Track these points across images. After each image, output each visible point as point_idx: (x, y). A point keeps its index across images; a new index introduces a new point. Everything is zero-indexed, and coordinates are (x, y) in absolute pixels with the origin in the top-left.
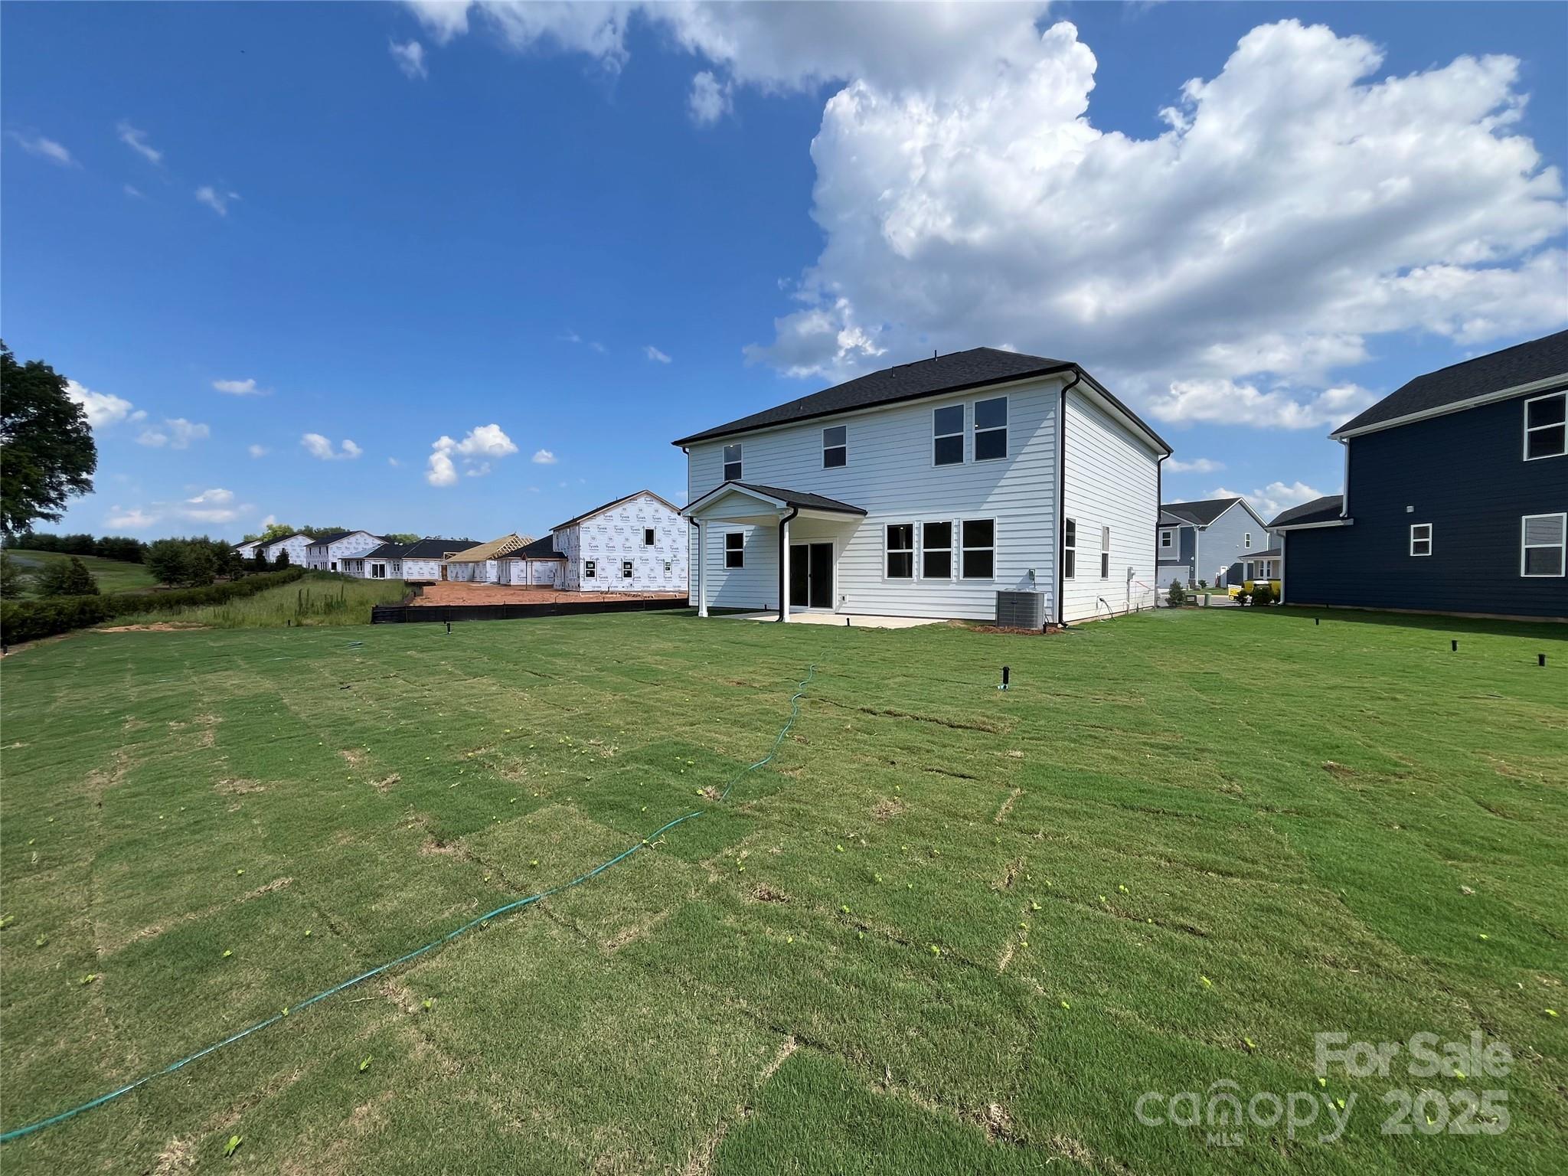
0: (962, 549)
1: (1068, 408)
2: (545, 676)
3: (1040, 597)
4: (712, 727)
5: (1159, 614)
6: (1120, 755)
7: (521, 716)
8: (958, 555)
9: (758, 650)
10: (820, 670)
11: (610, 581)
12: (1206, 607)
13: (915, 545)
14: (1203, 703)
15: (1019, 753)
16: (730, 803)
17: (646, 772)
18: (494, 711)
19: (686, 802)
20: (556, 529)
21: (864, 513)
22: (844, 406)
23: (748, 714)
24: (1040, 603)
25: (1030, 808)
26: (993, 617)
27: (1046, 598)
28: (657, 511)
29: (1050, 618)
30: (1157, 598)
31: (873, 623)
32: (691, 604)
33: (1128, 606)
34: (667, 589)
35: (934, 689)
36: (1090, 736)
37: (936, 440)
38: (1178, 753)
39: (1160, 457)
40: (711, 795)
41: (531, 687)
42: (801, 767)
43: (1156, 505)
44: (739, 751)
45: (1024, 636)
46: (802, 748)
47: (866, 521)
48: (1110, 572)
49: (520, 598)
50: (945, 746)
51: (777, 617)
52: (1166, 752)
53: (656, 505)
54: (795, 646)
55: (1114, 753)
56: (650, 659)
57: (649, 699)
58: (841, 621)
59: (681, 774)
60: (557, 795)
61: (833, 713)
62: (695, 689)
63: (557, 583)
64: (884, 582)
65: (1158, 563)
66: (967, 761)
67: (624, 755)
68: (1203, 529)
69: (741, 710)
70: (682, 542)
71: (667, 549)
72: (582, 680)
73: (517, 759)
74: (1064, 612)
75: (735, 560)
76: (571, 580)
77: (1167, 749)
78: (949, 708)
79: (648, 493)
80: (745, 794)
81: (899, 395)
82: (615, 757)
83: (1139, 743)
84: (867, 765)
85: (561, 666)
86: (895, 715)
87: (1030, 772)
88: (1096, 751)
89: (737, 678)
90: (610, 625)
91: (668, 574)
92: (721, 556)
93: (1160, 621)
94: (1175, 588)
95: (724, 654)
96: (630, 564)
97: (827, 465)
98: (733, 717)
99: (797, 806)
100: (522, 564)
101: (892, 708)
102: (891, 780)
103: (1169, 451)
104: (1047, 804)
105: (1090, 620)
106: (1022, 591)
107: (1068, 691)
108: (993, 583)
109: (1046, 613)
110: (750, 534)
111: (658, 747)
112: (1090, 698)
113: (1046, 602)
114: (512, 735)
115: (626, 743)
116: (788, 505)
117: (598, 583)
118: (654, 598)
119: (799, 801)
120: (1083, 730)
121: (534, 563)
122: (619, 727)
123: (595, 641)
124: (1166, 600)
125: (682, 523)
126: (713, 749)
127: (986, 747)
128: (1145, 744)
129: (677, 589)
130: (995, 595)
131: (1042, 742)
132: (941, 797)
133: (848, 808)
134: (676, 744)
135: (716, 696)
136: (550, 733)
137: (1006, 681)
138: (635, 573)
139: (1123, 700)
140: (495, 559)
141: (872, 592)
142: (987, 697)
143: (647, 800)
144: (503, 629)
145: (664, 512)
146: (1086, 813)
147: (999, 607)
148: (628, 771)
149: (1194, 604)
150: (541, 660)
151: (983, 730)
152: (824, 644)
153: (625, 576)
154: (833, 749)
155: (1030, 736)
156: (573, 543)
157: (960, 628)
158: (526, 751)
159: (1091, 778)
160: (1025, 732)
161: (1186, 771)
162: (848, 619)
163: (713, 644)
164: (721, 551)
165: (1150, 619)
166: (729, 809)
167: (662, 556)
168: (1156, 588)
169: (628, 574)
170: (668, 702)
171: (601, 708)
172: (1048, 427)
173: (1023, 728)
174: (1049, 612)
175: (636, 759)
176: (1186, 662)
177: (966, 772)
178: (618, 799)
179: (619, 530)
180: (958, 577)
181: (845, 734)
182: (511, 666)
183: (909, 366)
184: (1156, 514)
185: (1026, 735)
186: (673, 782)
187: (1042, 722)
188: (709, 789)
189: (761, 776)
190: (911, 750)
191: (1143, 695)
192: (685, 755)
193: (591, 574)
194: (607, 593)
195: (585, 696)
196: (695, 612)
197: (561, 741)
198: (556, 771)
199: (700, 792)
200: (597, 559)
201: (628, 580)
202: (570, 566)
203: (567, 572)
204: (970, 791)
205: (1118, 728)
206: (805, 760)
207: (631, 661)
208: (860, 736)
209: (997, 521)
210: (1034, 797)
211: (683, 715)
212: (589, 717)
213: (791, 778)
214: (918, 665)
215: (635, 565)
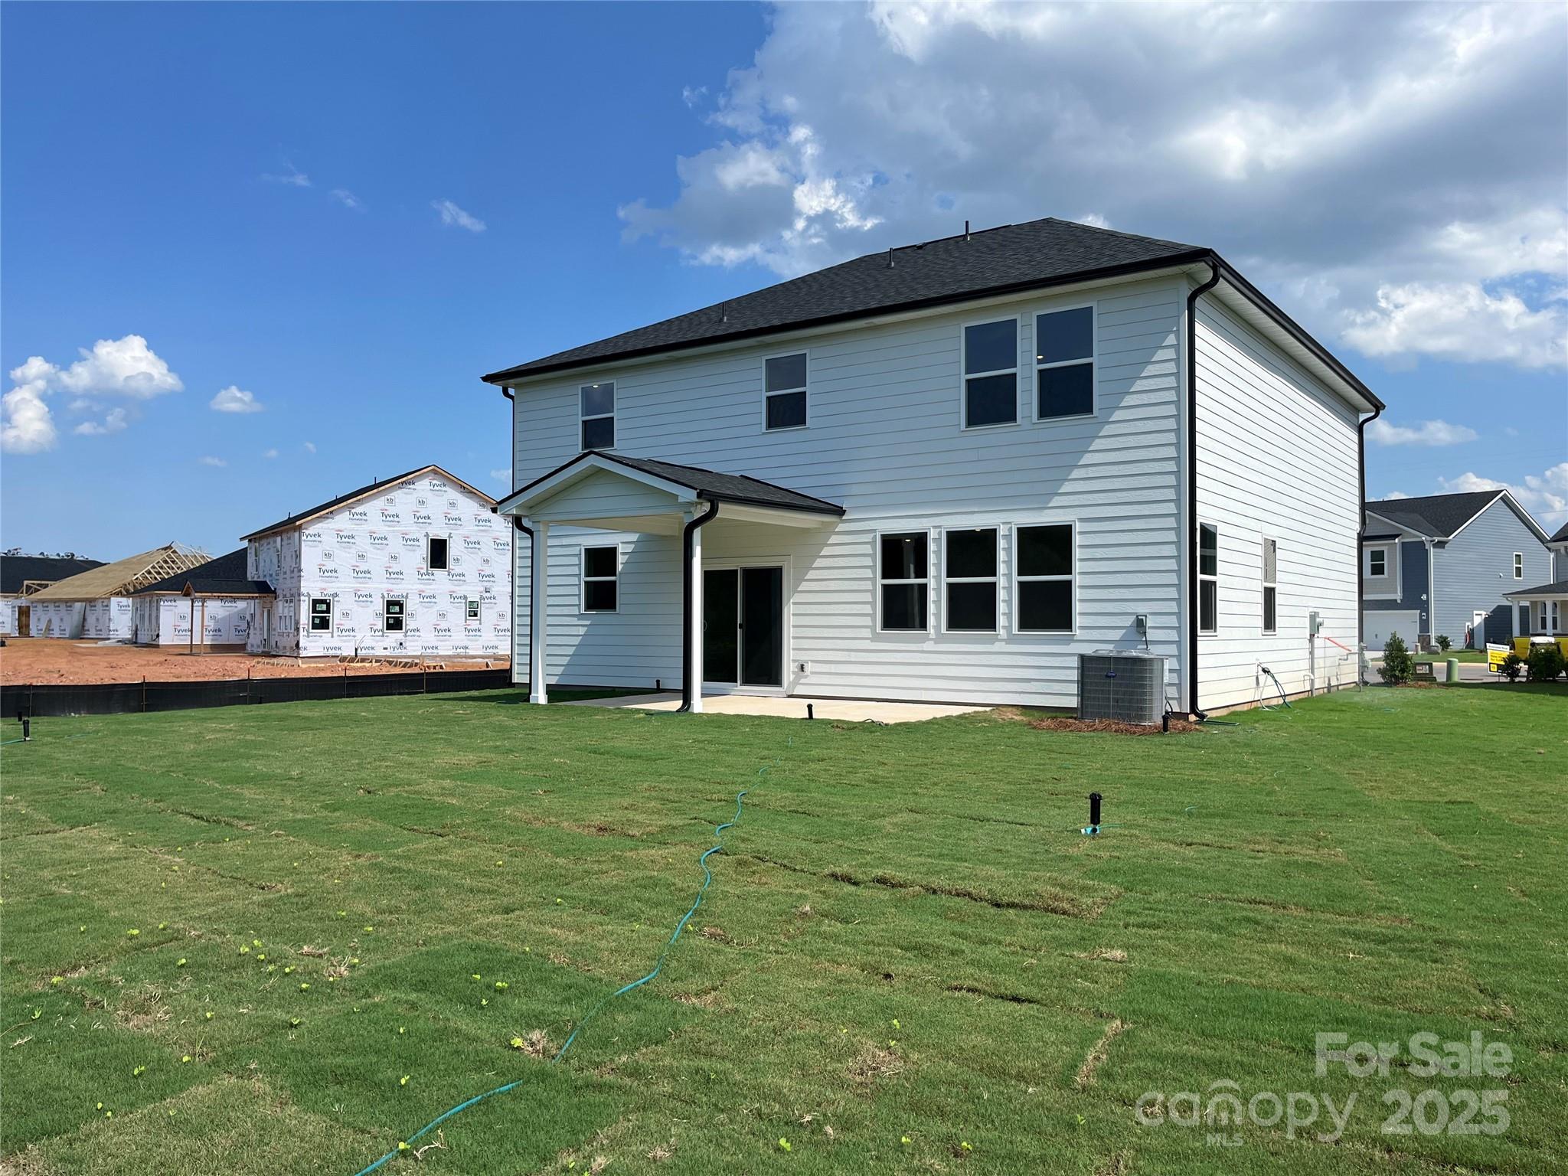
0: (1016, 578)
1: (1199, 329)
2: (218, 822)
3: (1156, 666)
4: (546, 913)
5: (1367, 696)
6: (1302, 954)
7: (163, 902)
8: (1009, 589)
9: (639, 765)
10: (756, 800)
11: (359, 637)
12: (1449, 684)
13: (932, 570)
14: (1445, 857)
15: (1118, 954)
16: (574, 1062)
17: (413, 1006)
18: (109, 892)
19: (490, 1063)
20: (253, 538)
21: (839, 512)
22: (804, 317)
23: (616, 888)
24: (1156, 673)
25: (1140, 1056)
26: (1073, 702)
27: (1166, 667)
28: (452, 504)
29: (1174, 704)
30: (1363, 668)
31: (855, 713)
32: (516, 679)
33: (1312, 681)
34: (471, 652)
35: (965, 834)
36: (1247, 919)
37: (968, 381)
38: (1404, 949)
39: (1362, 417)
40: (539, 1047)
41: (189, 844)
42: (715, 989)
43: (1357, 501)
44: (596, 960)
45: (1129, 736)
46: (718, 952)
47: (841, 527)
48: (1279, 621)
49: (178, 670)
50: (983, 942)
51: (679, 704)
52: (1382, 948)
53: (452, 494)
54: (711, 757)
55: (1289, 950)
56: (430, 785)
57: (425, 862)
58: (796, 710)
59: (482, 1008)
60: (229, 1059)
61: (778, 882)
62: (517, 842)
63: (255, 640)
64: (875, 638)
65: (1363, 605)
66: (1025, 970)
67: (370, 973)
68: (1441, 545)
69: (605, 880)
70: (501, 564)
71: (472, 576)
72: (294, 828)
73: (151, 988)
74: (1199, 693)
75: (601, 597)
76: (281, 635)
77: (1384, 943)
78: (992, 870)
79: (437, 472)
80: (605, 1043)
81: (901, 300)
82: (352, 979)
83: (1333, 931)
84: (840, 981)
85: (251, 801)
86: (893, 886)
87: (1138, 987)
88: (1258, 947)
89: (598, 819)
90: (358, 721)
91: (473, 623)
92: (575, 590)
93: (1369, 708)
94: (1395, 651)
95: (576, 774)
96: (400, 605)
97: (771, 424)
98: (588, 896)
99: (705, 1064)
100: (183, 605)
101: (888, 872)
102: (884, 1009)
103: (1378, 407)
104: (1170, 1047)
105: (1245, 708)
106: (1125, 654)
107: (1208, 837)
108: (1071, 640)
109: (1168, 696)
110: (630, 548)
111: (438, 956)
112: (1247, 848)
113: (1166, 673)
114: (143, 940)
115: (375, 950)
116: (699, 496)
117: (336, 642)
118: (446, 669)
119: (709, 1055)
120: (1233, 908)
121: (209, 603)
122: (363, 919)
123: (323, 752)
124: (1380, 671)
125: (501, 527)
126: (546, 957)
127: (1060, 943)
128: (1344, 933)
129: (490, 652)
130: (1075, 662)
131: (1160, 932)
132: (977, 1039)
133: (802, 1066)
134: (477, 948)
135: (557, 855)
136: (222, 934)
137: (1095, 819)
138: (408, 623)
139: (1305, 853)
140: (128, 594)
141: (854, 657)
142: (1060, 850)
143: (410, 1063)
144: (139, 731)
145: (468, 507)
146: (1242, 1064)
147: (1082, 682)
148: (376, 1005)
149: (1429, 678)
150: (212, 790)
151: (1054, 911)
152: (765, 753)
153: (390, 627)
154: (777, 952)
155: (1140, 920)
156: (288, 563)
157: (1014, 723)
158: (170, 972)
159: (1248, 997)
160: (1129, 913)
161: (1418, 982)
162: (810, 707)
163: (556, 754)
164: (575, 580)
165: (1354, 706)
166: (573, 1075)
167: (461, 590)
168: (1362, 649)
169: (395, 625)
170: (462, 867)
171: (329, 883)
172: (1166, 359)
173: (1126, 906)
174: (1172, 692)
175: (392, 980)
176: (1414, 783)
177: (1023, 991)
178: (351, 1062)
179: (378, 540)
180: (1009, 628)
181: (799, 923)
182: (150, 804)
183: (920, 247)
184: (1357, 518)
185: (1132, 920)
186: (464, 1024)
187: (1161, 895)
188: (535, 1035)
189: (638, 1008)
190: (921, 950)
191: (1341, 842)
192: (490, 971)
193: (323, 624)
194: (352, 660)
195: (297, 859)
196: (523, 695)
197: (244, 949)
198: (231, 1010)
199: (517, 1042)
200: (336, 595)
201: (395, 636)
202: (281, 608)
203: (275, 621)
204: (1029, 1025)
205: (1296, 905)
206: (723, 975)
207: (393, 791)
208: (826, 926)
209: (1077, 528)
210: (1146, 1035)
211: (490, 892)
212: (304, 902)
213: (695, 1011)
214: (937, 790)
215: (409, 607)
